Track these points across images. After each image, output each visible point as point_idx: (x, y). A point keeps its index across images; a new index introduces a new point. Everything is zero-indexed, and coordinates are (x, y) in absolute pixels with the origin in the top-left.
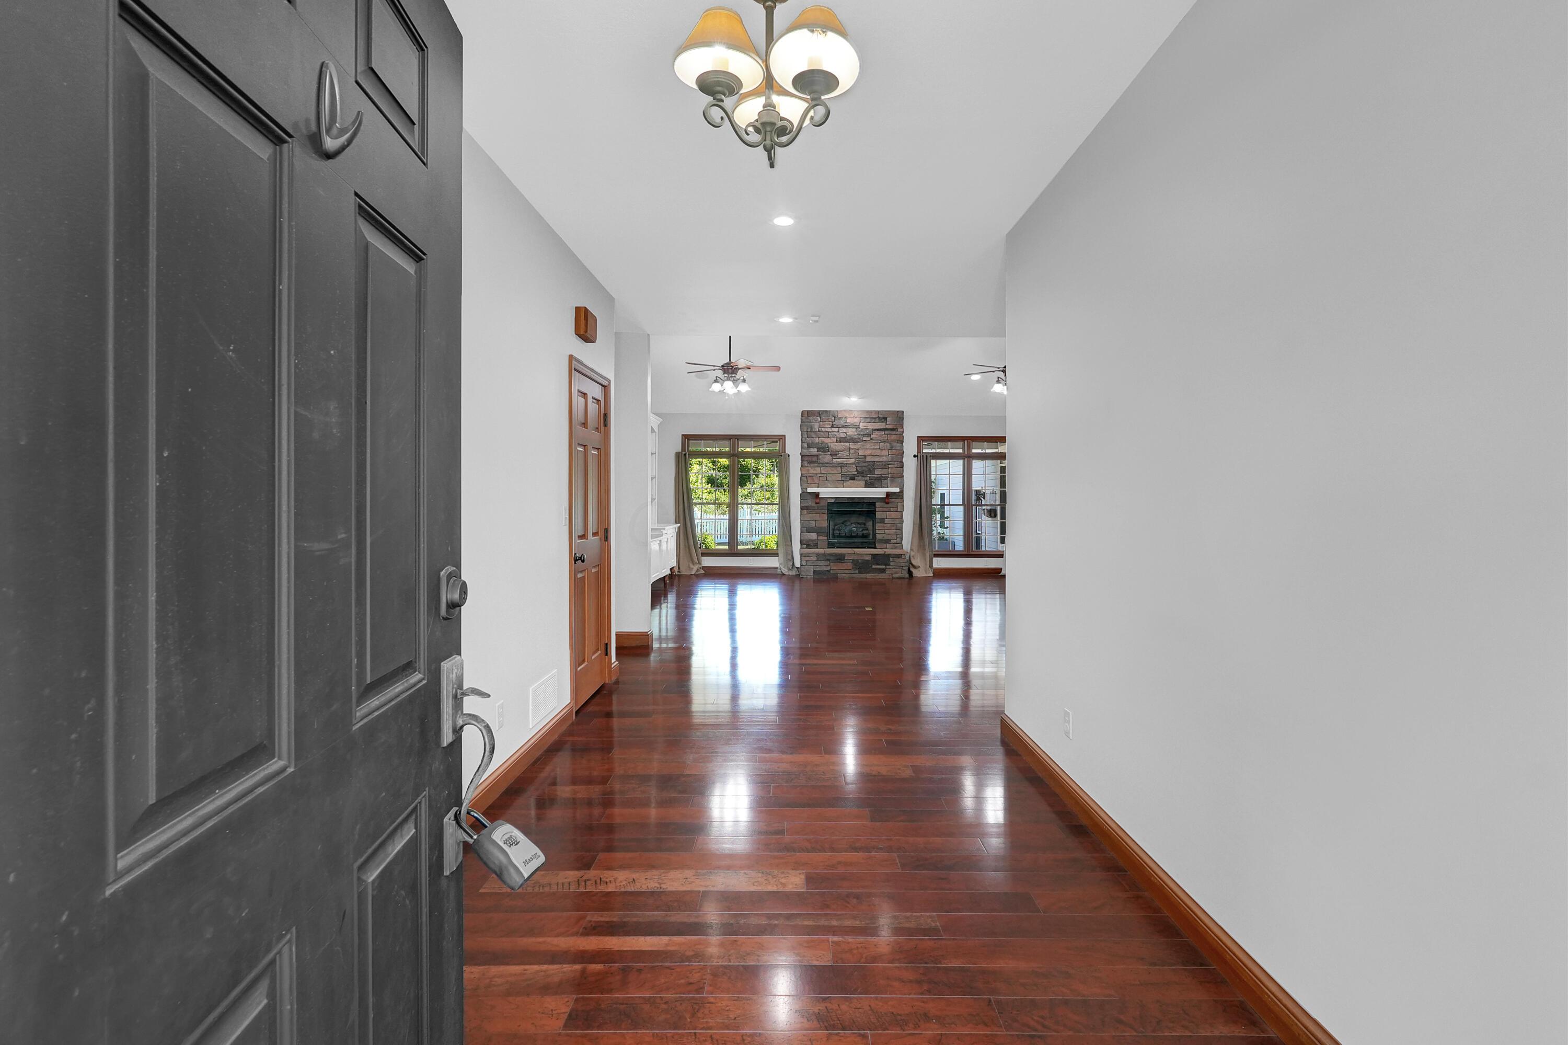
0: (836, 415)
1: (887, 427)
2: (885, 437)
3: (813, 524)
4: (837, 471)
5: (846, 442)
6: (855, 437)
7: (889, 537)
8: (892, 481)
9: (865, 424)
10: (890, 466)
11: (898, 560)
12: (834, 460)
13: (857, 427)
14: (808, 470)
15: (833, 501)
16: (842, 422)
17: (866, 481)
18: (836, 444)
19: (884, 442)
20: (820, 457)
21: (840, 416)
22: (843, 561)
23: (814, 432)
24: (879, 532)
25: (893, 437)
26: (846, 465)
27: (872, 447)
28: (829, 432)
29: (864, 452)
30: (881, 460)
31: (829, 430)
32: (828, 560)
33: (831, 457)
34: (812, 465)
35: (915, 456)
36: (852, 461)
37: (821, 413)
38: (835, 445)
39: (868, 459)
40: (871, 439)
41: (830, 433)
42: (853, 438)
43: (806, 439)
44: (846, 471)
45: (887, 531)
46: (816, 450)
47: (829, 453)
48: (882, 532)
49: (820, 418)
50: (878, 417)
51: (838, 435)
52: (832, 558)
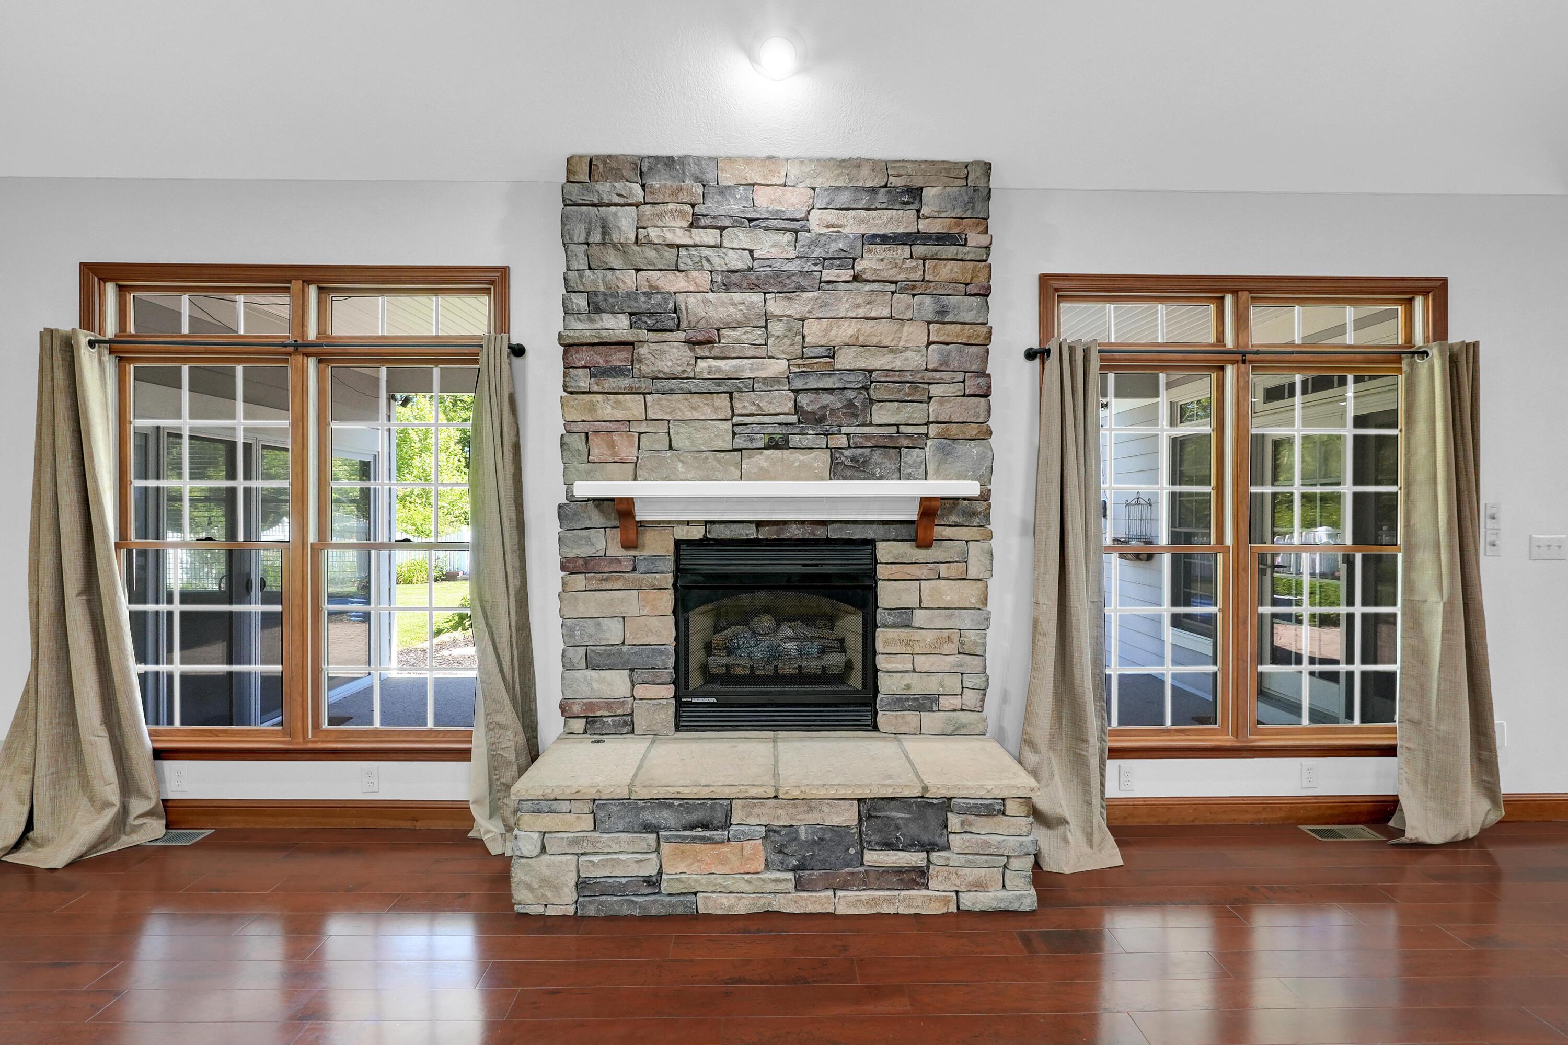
0: (710, 177)
1: (923, 226)
2: (914, 268)
3: (613, 633)
4: (716, 409)
5: (753, 287)
6: (793, 267)
7: (931, 686)
8: (944, 453)
9: (831, 216)
10: (935, 390)
11: (982, 825)
12: (702, 364)
13: (796, 225)
14: (592, 408)
15: (697, 533)
16: (734, 206)
17: (834, 452)
18: (711, 296)
19: (910, 288)
20: (643, 351)
21: (726, 179)
22: (718, 834)
23: (614, 245)
24: (889, 667)
25: (947, 271)
26: (751, 385)
27: (861, 312)
28: (678, 246)
29: (826, 331)
30: (898, 365)
31: (681, 238)
32: (649, 828)
33: (686, 353)
34: (610, 383)
35: (1030, 355)
36: (777, 367)
37: (645, 169)
38: (706, 302)
39: (845, 360)
40: (856, 278)
41: (683, 252)
42: (777, 274)
43: (581, 277)
44: (753, 409)
45: (922, 663)
46: (623, 321)
47: (681, 335)
48: (900, 667)
49: (643, 186)
50: (886, 186)
51: (716, 260)
52: (666, 817)
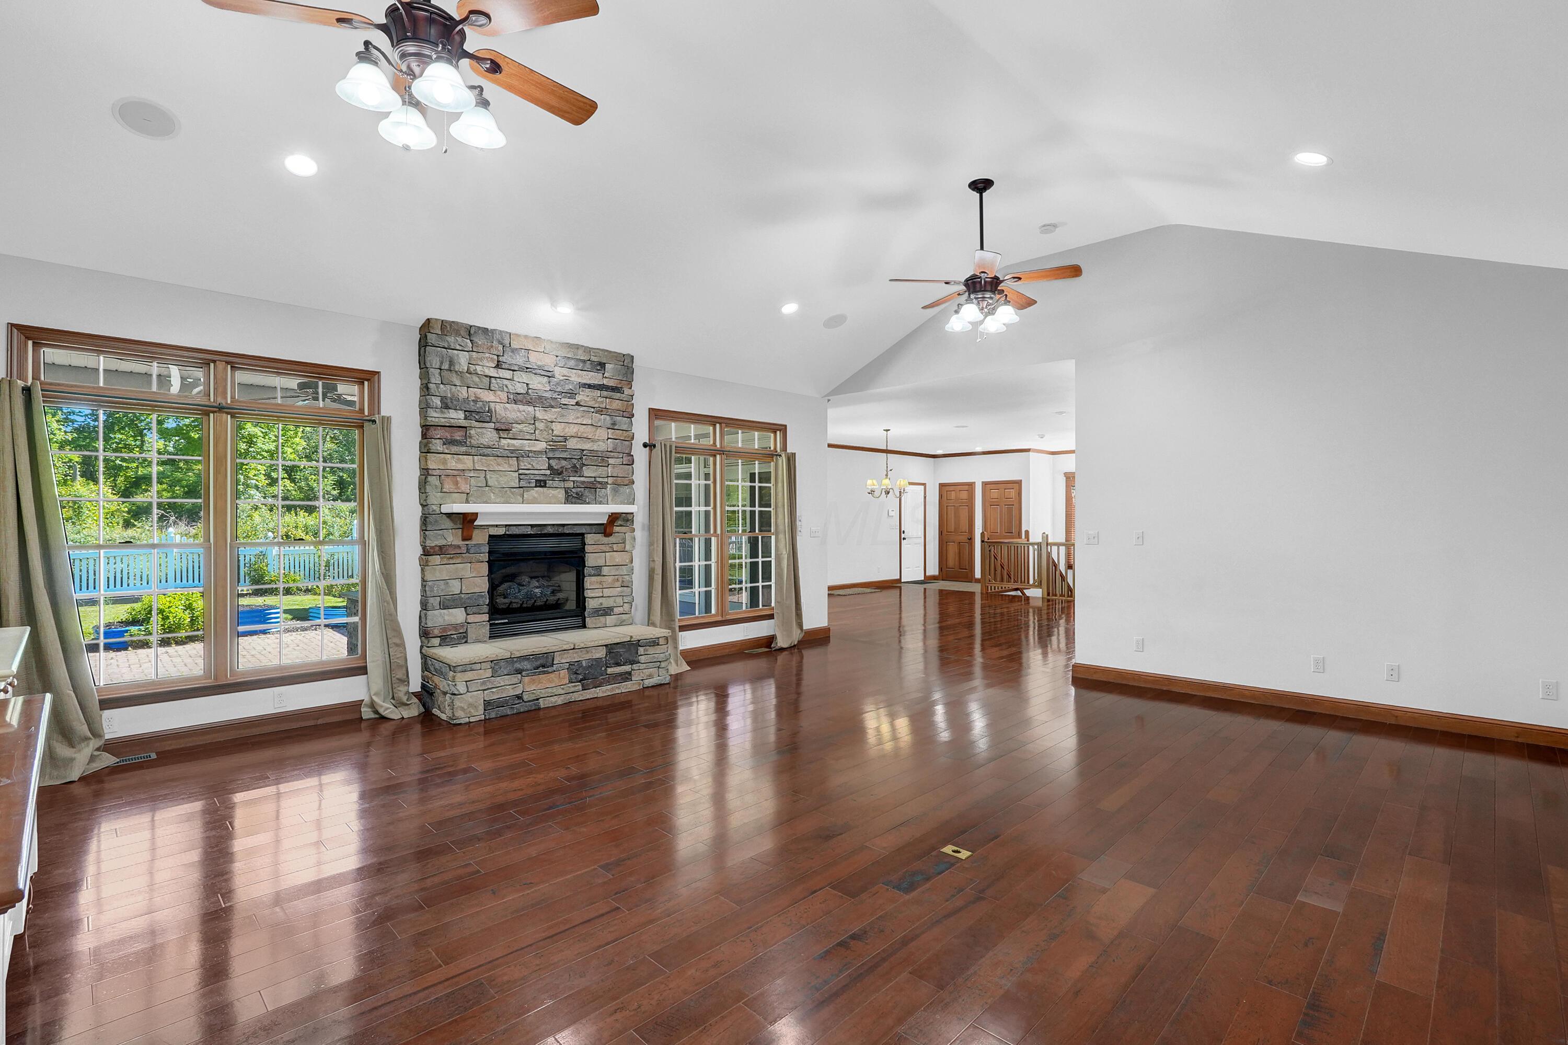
0: (507, 342)
1: (605, 382)
2: (602, 402)
4: (510, 465)
5: (529, 403)
6: (548, 395)
7: (607, 603)
8: (615, 491)
9: (565, 371)
10: (611, 461)
11: (651, 650)
12: (503, 442)
13: (549, 374)
14: (444, 462)
15: (501, 531)
16: (519, 360)
17: (567, 490)
18: (507, 405)
19: (600, 411)
20: (473, 432)
21: (515, 345)
22: (550, 669)
23: (456, 372)
24: (593, 595)
25: (616, 405)
26: (527, 454)
27: (579, 421)
28: (491, 377)
29: (564, 429)
30: (595, 448)
31: (493, 372)
32: (519, 672)
33: (494, 434)
34: (454, 449)
35: (645, 445)
36: (541, 446)
37: (472, 332)
38: (506, 409)
39: (572, 444)
40: (577, 404)
41: (493, 380)
42: (540, 397)
43: (438, 388)
44: (530, 467)
45: (607, 592)
46: (461, 415)
47: (492, 425)
48: (597, 595)
49: (471, 340)
50: (589, 360)
51: (510, 387)
52: (526, 665)
